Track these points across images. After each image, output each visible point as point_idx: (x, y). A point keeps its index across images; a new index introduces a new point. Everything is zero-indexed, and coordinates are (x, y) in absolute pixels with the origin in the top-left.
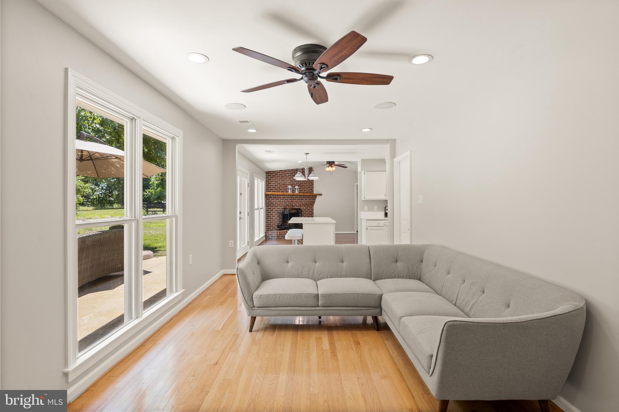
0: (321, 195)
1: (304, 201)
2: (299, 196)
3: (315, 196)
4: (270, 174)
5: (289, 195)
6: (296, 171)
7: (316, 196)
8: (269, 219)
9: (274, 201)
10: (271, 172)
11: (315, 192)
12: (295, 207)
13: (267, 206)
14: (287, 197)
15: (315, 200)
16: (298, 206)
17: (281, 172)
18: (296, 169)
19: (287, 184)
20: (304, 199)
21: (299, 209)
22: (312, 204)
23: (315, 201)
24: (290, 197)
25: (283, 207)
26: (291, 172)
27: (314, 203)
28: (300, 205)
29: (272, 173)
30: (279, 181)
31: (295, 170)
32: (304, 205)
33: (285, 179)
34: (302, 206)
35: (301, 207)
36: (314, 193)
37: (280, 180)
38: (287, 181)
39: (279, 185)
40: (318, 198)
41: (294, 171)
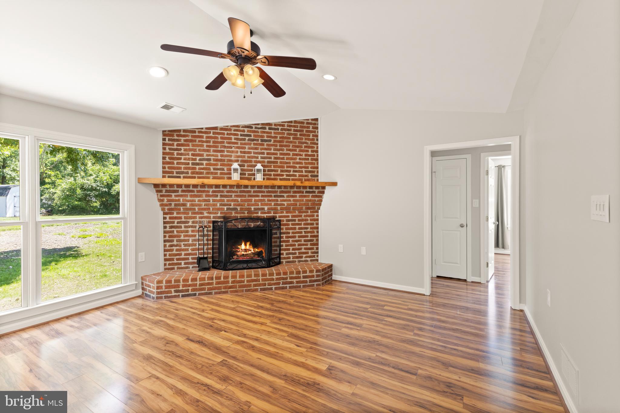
0: (334, 184)
1: (284, 201)
2: (266, 187)
3: (322, 188)
4: (176, 138)
5: (231, 186)
6: (261, 128)
7: (324, 188)
8: (175, 243)
9: (189, 201)
10: (179, 131)
11: (322, 178)
12: (259, 215)
13: (166, 211)
14: (228, 189)
15: (321, 197)
16: (269, 213)
17: (212, 131)
18: (263, 124)
19: (231, 161)
20: (285, 195)
21: (274, 218)
22: (315, 207)
23: (321, 201)
24: (235, 189)
25: (219, 215)
26: (244, 131)
27: (320, 205)
28: (276, 209)
29: (182, 133)
30: (205, 154)
31: (260, 126)
32: (288, 210)
33: (225, 147)
34: (282, 212)
35: (277, 215)
36: (320, 181)
37: (208, 151)
38: (232, 152)
39: (205, 162)
40: (328, 190)
41: (256, 128)
